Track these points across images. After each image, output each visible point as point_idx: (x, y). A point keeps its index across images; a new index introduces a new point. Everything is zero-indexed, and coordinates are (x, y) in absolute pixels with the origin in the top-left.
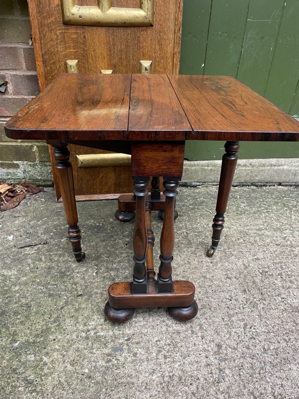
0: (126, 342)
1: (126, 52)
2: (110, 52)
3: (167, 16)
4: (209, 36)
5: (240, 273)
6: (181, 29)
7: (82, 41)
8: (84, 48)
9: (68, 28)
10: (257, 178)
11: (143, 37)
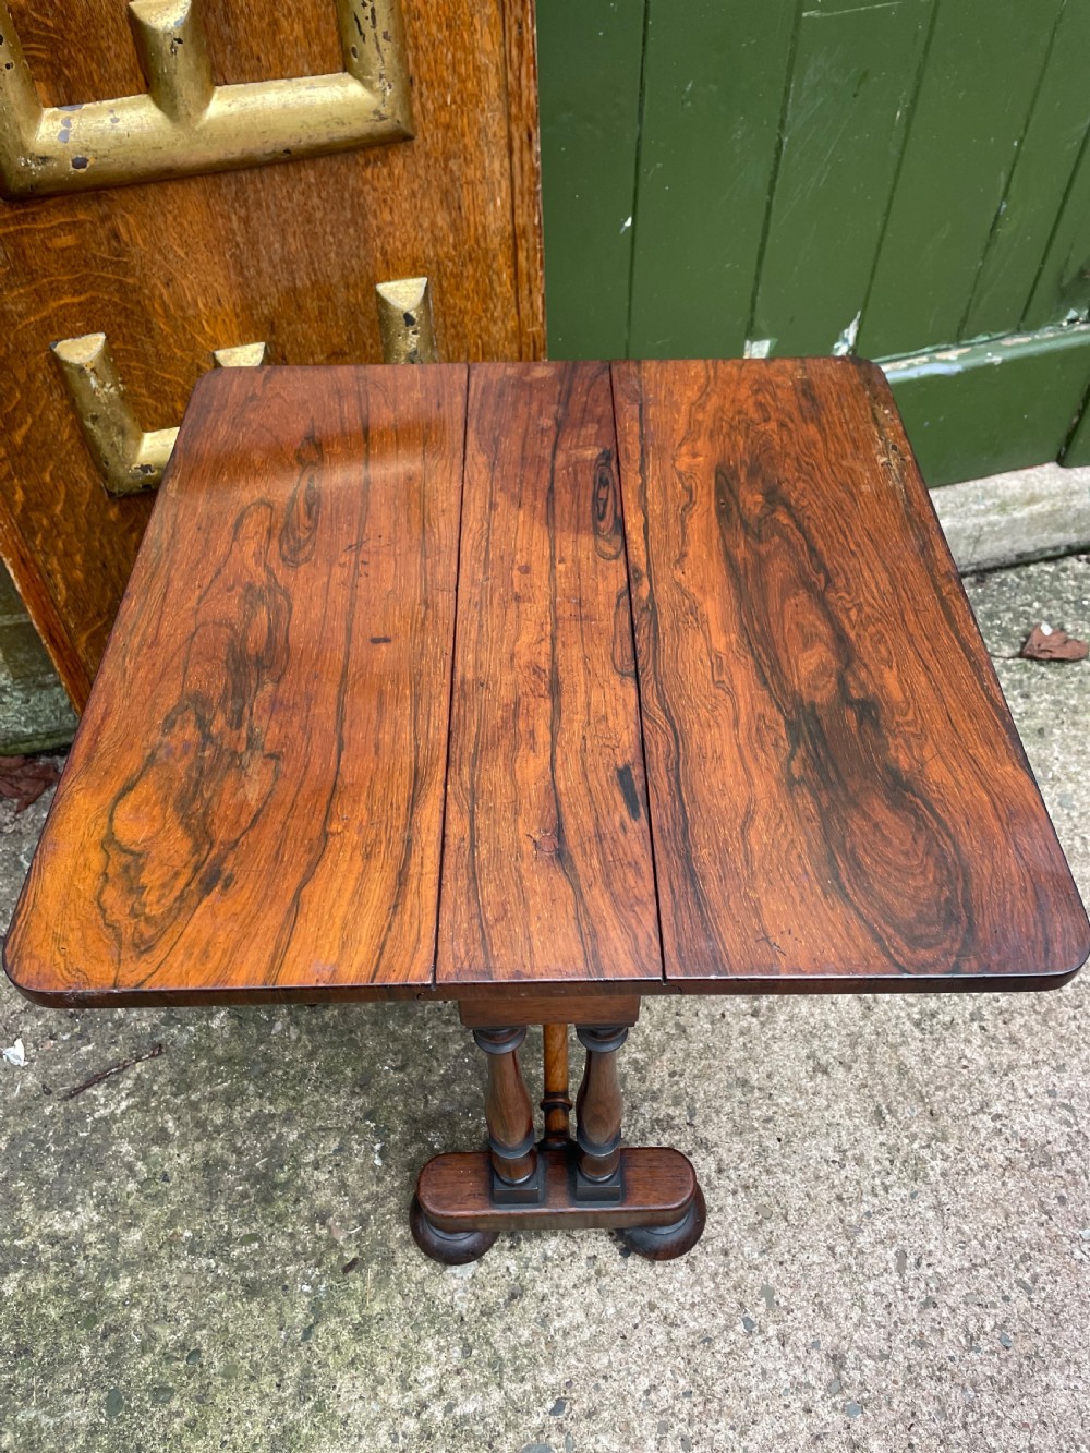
0: (553, 1420)
1: (312, 263)
2: (241, 273)
3: (469, 85)
4: (646, 107)
5: (854, 1041)
6: (536, 136)
7: (105, 256)
8: (121, 282)
9: (29, 210)
11: (375, 189)
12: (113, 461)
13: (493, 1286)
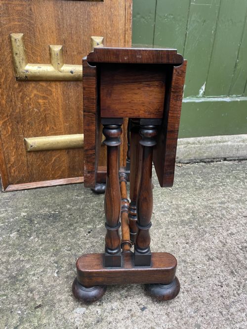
1: (76, 27)
2: (59, 26)
4: (156, 18)
5: (221, 252)
6: (132, 5)
7: (27, 14)
8: (30, 22)
10: (205, 155)
11: (93, 12)
12: (19, 67)
13: (91, 317)
